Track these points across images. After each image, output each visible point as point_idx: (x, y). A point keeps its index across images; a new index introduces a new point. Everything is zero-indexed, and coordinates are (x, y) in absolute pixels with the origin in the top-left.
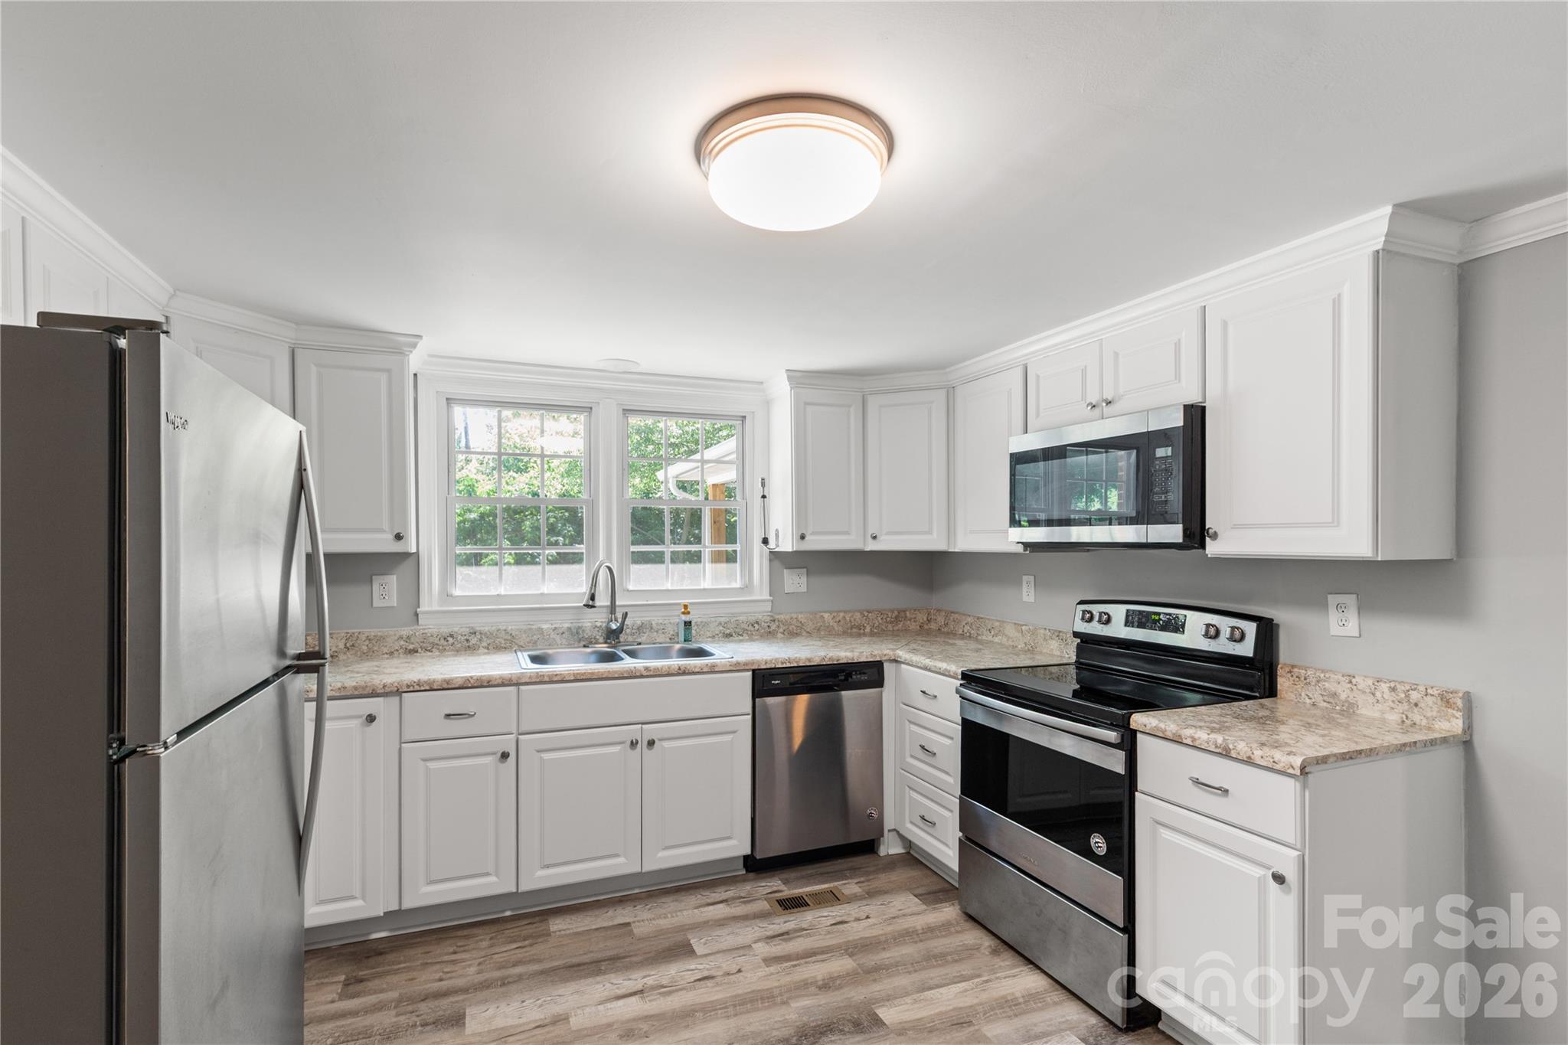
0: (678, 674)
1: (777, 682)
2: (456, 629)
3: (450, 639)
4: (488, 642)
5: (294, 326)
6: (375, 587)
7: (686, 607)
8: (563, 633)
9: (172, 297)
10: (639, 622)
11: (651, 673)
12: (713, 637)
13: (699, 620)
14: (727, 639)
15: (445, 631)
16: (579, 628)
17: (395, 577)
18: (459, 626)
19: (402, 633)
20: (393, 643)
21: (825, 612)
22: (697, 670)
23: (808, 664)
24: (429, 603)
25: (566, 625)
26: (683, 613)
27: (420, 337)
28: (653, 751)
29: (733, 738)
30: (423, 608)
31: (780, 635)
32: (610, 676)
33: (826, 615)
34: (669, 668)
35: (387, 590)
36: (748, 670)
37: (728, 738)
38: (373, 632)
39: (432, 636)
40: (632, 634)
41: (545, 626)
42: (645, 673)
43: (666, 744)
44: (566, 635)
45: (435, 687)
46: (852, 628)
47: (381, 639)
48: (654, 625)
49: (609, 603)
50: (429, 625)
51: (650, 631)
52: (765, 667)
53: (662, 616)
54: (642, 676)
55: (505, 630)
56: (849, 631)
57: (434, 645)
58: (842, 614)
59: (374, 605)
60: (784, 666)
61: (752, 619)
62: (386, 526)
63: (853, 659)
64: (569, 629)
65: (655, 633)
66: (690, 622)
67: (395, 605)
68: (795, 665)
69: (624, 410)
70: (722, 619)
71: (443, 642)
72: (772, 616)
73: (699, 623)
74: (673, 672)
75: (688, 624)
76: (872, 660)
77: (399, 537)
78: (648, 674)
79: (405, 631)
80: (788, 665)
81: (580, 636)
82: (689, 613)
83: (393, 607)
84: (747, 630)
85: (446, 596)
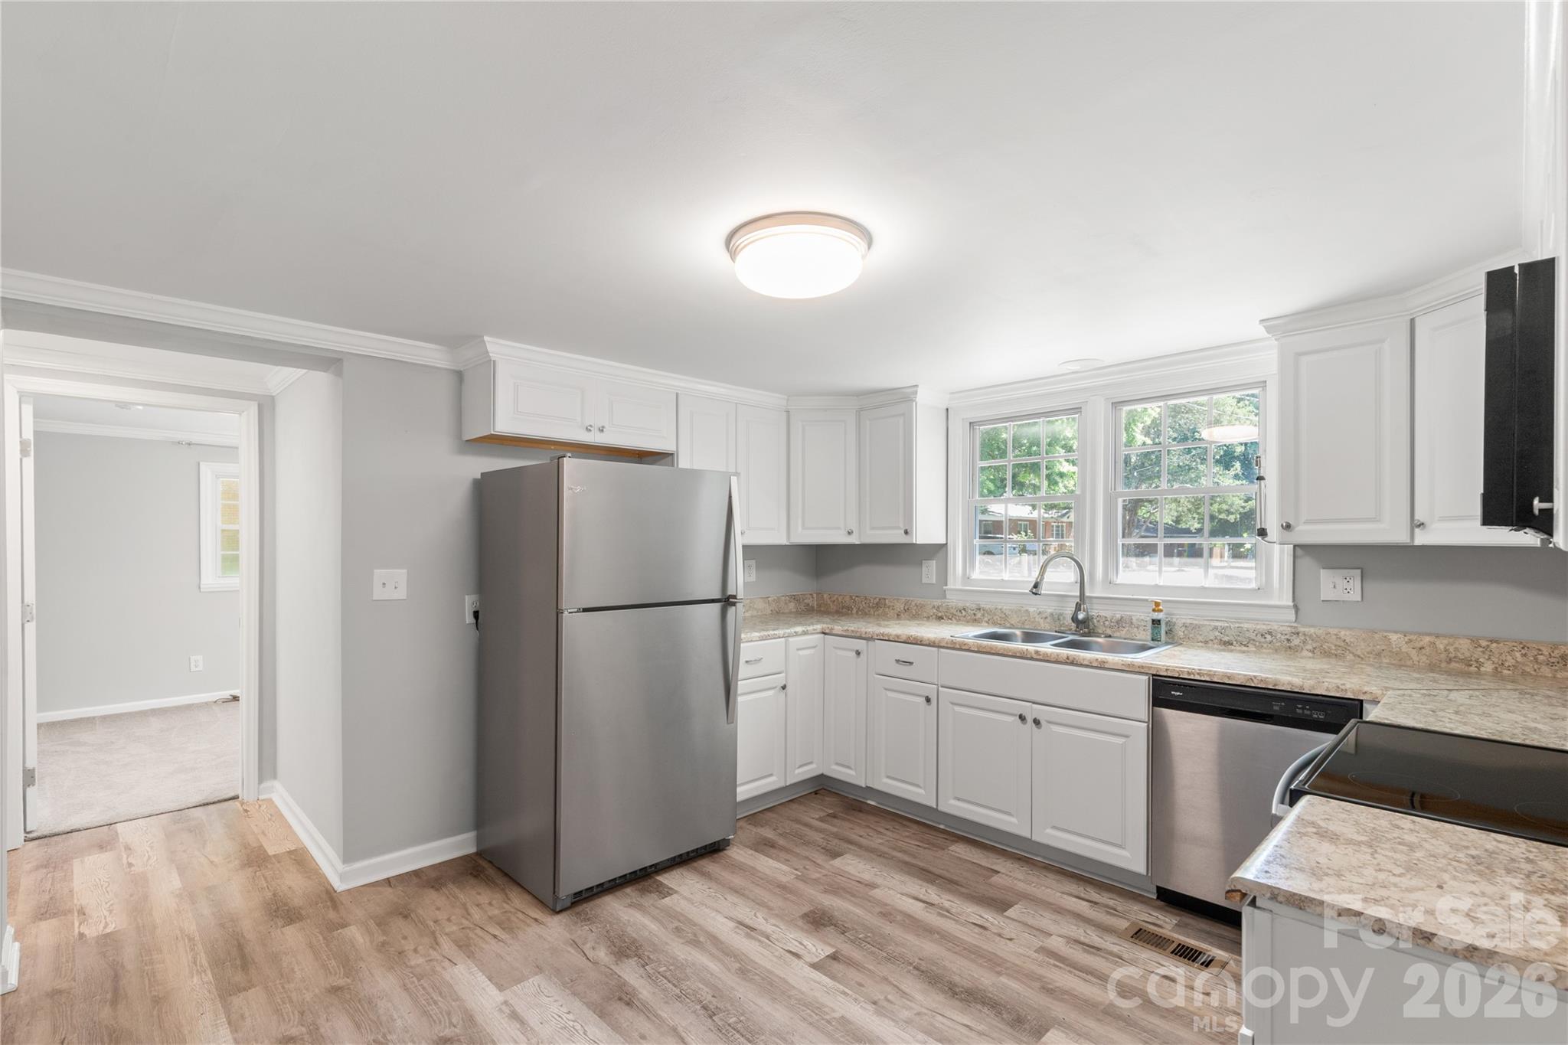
0: (1066, 663)
1: (1178, 694)
2: (968, 605)
3: (964, 612)
6: (924, 568)
7: (1157, 604)
8: (1046, 618)
10: (1118, 616)
11: (1041, 657)
12: (1206, 642)
13: (1189, 621)
14: (1223, 647)
15: (961, 605)
16: (1061, 614)
17: (934, 562)
18: (970, 602)
19: (935, 603)
20: (930, 610)
21: (1396, 632)
23: (1227, 681)
24: (955, 582)
25: (1049, 611)
26: (1154, 610)
27: (919, 386)
28: (1043, 728)
29: (1125, 742)
30: (950, 586)
31: (1305, 653)
32: (1005, 653)
33: (1394, 637)
34: (1058, 656)
35: (929, 571)
36: (1147, 674)
37: (1120, 741)
38: (919, 601)
39: (953, 608)
41: (1031, 610)
42: (1035, 656)
43: (1055, 728)
44: (1048, 620)
46: (1450, 661)
47: (922, 606)
48: (1134, 621)
49: (1078, 594)
50: (953, 600)
51: (1130, 626)
52: (1165, 674)
53: (1143, 613)
54: (1032, 659)
55: (1001, 609)
56: (1443, 665)
57: (954, 615)
58: (1427, 639)
59: (923, 582)
60: (1192, 677)
61: (1263, 628)
62: (901, 525)
63: (1301, 687)
64: (1052, 614)
65: (1136, 629)
66: (1159, 621)
67: (934, 582)
68: (1208, 679)
69: (1113, 403)
70: (1219, 624)
71: (959, 614)
72: (1295, 627)
73: (1188, 625)
74: (1061, 660)
75: (1156, 623)
76: (1338, 695)
77: (906, 532)
78: (1038, 657)
79: (937, 603)
80: (1197, 677)
81: (1061, 623)
82: (1161, 611)
83: (933, 584)
84: (1254, 640)
85: (966, 578)
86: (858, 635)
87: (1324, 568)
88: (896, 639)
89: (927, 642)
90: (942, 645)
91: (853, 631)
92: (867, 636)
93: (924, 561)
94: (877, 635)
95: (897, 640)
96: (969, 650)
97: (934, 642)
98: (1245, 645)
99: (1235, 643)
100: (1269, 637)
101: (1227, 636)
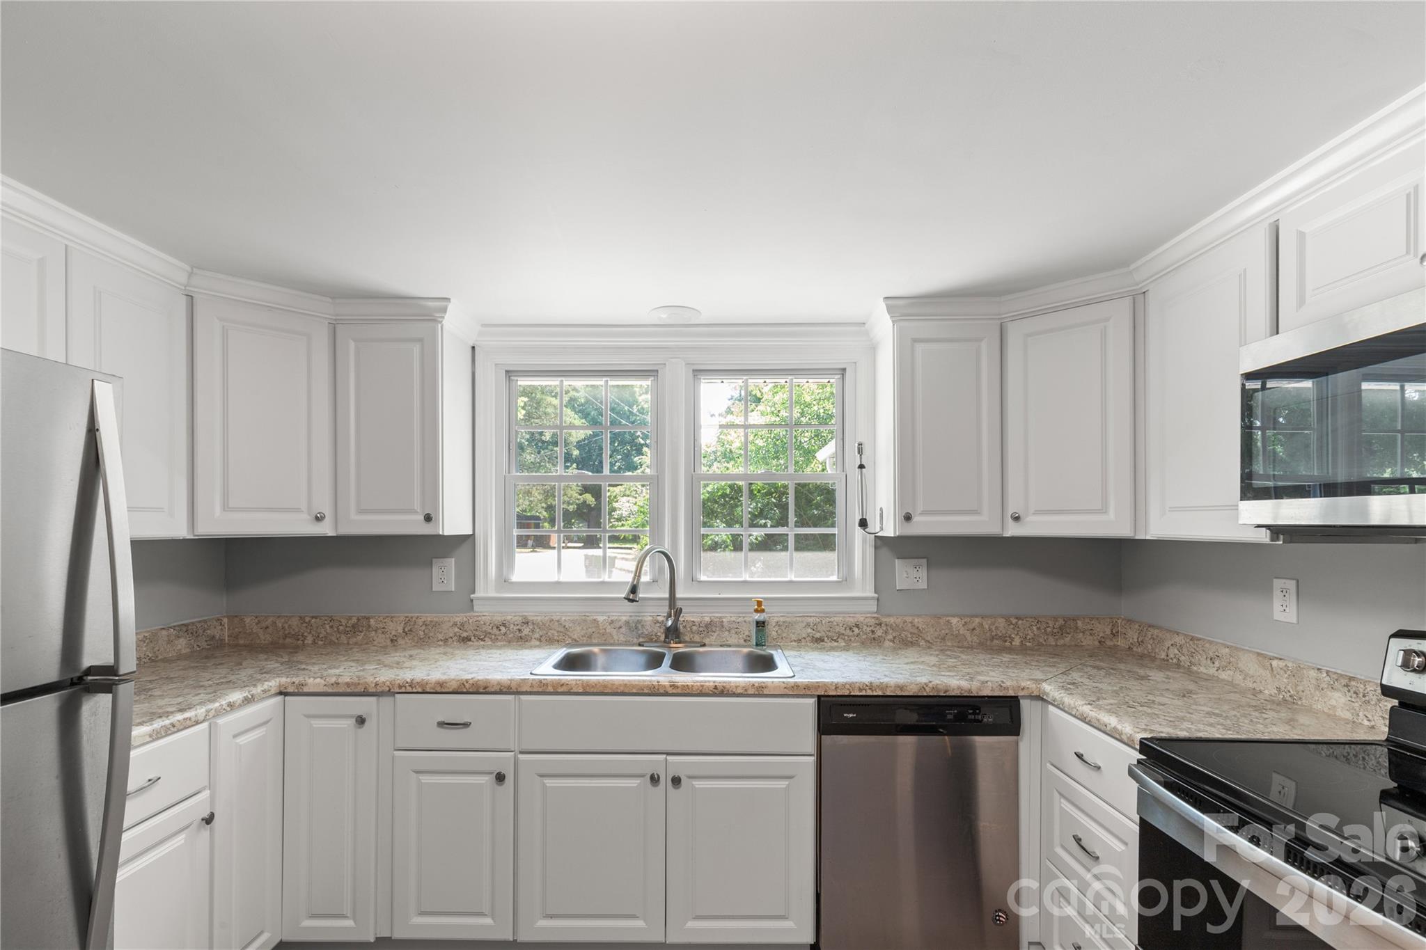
0: (714, 695)
1: (851, 715)
2: (509, 618)
3: (503, 628)
4: (541, 633)
5: (330, 300)
6: (435, 570)
7: (759, 603)
8: (620, 627)
9: (191, 275)
10: (707, 619)
11: (679, 691)
12: (799, 641)
13: (782, 619)
15: (498, 619)
16: (639, 622)
17: (453, 559)
18: (512, 614)
19: (457, 619)
20: (448, 629)
21: (953, 616)
22: (739, 691)
23: (899, 693)
24: (486, 588)
25: (624, 618)
26: (756, 611)
27: (448, 299)
28: (681, 789)
29: (788, 785)
30: (480, 593)
31: (887, 644)
32: (626, 691)
33: (954, 621)
34: (702, 686)
35: (445, 575)
36: (811, 696)
37: (783, 784)
38: (429, 617)
39: (485, 624)
40: (699, 633)
41: (601, 618)
42: (670, 691)
43: (698, 784)
44: (623, 630)
45: (428, 690)
46: (992, 639)
47: (436, 625)
48: (725, 624)
50: (485, 612)
51: (720, 630)
52: (834, 693)
53: (735, 613)
54: (666, 694)
55: (558, 621)
56: (988, 643)
57: (487, 634)
58: (977, 620)
59: (434, 590)
60: (863, 693)
61: (851, 621)
62: (417, 507)
63: (970, 691)
64: (627, 623)
66: (764, 623)
67: (453, 590)
68: (880, 693)
69: (694, 371)
70: (810, 620)
71: (495, 631)
72: (877, 619)
73: (777, 624)
74: (707, 691)
75: (761, 625)
76: (1001, 694)
77: (428, 518)
78: (674, 691)
79: (460, 618)
80: (869, 693)
81: (640, 632)
82: (763, 611)
83: (451, 592)
84: (843, 634)
85: (504, 581)
86: (360, 689)
87: (898, 558)
88: (438, 689)
89: (497, 688)
90: (524, 689)
91: (348, 684)
92: (379, 689)
93: (434, 560)
94: (400, 687)
95: (440, 689)
96: (569, 693)
97: (509, 687)
98: (835, 641)
99: (826, 639)
100: (856, 630)
101: (819, 632)
